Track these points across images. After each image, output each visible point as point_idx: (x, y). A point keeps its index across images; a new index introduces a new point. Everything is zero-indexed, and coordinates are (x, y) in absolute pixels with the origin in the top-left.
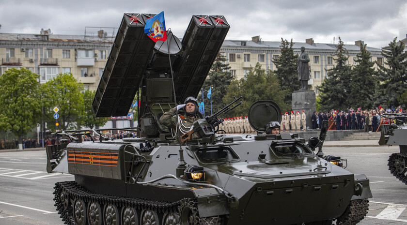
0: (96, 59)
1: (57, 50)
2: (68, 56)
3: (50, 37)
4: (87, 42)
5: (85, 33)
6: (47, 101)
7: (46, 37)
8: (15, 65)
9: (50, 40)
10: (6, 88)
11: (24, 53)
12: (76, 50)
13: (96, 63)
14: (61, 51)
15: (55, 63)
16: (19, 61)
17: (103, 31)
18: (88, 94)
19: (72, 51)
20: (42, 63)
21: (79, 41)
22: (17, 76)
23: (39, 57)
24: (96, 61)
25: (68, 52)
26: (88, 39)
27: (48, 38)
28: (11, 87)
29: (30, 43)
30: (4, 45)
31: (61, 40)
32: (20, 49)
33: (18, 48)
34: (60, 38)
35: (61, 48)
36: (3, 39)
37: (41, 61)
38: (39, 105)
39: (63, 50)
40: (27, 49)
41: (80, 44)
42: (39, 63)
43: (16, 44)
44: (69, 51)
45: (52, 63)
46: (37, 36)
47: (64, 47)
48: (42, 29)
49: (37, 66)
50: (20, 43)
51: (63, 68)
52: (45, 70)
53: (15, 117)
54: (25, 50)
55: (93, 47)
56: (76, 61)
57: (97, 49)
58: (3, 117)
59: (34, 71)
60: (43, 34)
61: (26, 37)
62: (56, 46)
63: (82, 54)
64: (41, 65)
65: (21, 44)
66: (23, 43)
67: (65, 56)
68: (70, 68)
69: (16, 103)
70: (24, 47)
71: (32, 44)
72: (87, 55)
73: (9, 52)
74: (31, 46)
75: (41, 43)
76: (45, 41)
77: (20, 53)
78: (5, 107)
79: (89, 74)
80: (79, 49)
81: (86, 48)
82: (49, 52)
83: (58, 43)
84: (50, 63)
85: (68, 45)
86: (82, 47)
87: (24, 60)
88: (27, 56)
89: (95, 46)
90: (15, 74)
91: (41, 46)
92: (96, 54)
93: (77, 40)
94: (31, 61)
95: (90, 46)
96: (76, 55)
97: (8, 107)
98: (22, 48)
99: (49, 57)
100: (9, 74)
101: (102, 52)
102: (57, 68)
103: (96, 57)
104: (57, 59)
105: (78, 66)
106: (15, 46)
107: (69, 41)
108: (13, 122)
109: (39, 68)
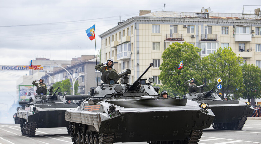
0: (253, 35)
1: (217, 27)
2: (226, 33)
3: (210, 15)
4: (245, 20)
5: (243, 11)
6: (208, 74)
7: (206, 15)
8: (178, 40)
9: (209, 17)
10: (170, 61)
11: (186, 29)
12: (234, 26)
13: (253, 39)
14: (220, 27)
15: (214, 38)
16: (181, 37)
17: (259, 9)
18: (246, 67)
19: (231, 28)
20: (203, 38)
21: (237, 19)
22: (180, 50)
23: (200, 33)
24: (253, 37)
25: (226, 29)
26: (246, 17)
27: (208, 16)
28: (175, 60)
29: (192, 20)
30: (168, 22)
31: (220, 18)
32: (182, 26)
33: (181, 24)
34: (219, 16)
35: (220, 25)
36: (167, 16)
37: (202, 37)
38: (200, 77)
39: (222, 27)
40: (189, 26)
41: (238, 21)
42: (200, 39)
43: (179, 21)
44: (228, 27)
45: (212, 39)
46: (198, 14)
47: (223, 24)
48: (203, 7)
49: (198, 41)
50: (182, 20)
51: (222, 43)
52: (205, 45)
53: (178, 87)
54: (187, 27)
55: (251, 24)
56: (234, 37)
57: (254, 26)
58: (167, 88)
59: (196, 46)
60: (204, 12)
61: (188, 15)
62: (216, 23)
63: (239, 30)
64: (202, 40)
65: (184, 21)
66: (185, 20)
67: (224, 32)
68: (228, 44)
69: (179, 75)
70: (187, 24)
71: (193, 21)
72: (245, 32)
73: (173, 28)
74: (192, 23)
75: (202, 20)
76: (206, 18)
77: (182, 29)
78: (169, 78)
79: (246, 50)
80: (237, 26)
81: (244, 25)
82: (209, 28)
83: (217, 20)
84: (210, 39)
85: (226, 22)
86: (239, 24)
87: (186, 36)
88: (189, 32)
89: (252, 23)
90: (178, 48)
91: (202, 23)
92: (253, 31)
93: (235, 18)
94: (193, 37)
95: (247, 23)
96: (234, 31)
97: (171, 78)
98: (184, 24)
99: (209, 33)
100: (173, 48)
101: (259, 28)
102: (216, 44)
103: (253, 34)
104: (216, 35)
105: (236, 42)
106: (178, 22)
107: (228, 18)
108: (176, 92)
109: (199, 43)
